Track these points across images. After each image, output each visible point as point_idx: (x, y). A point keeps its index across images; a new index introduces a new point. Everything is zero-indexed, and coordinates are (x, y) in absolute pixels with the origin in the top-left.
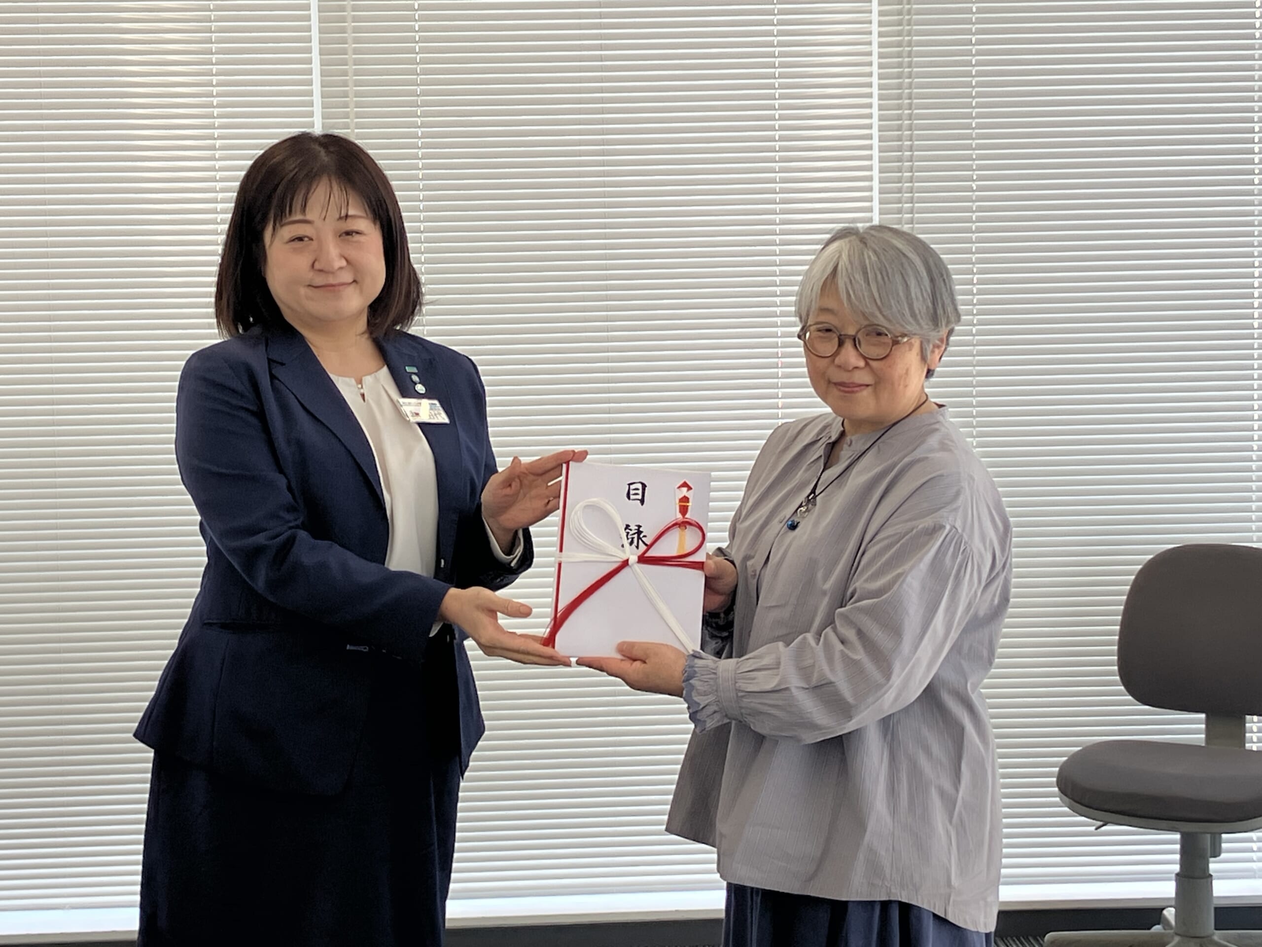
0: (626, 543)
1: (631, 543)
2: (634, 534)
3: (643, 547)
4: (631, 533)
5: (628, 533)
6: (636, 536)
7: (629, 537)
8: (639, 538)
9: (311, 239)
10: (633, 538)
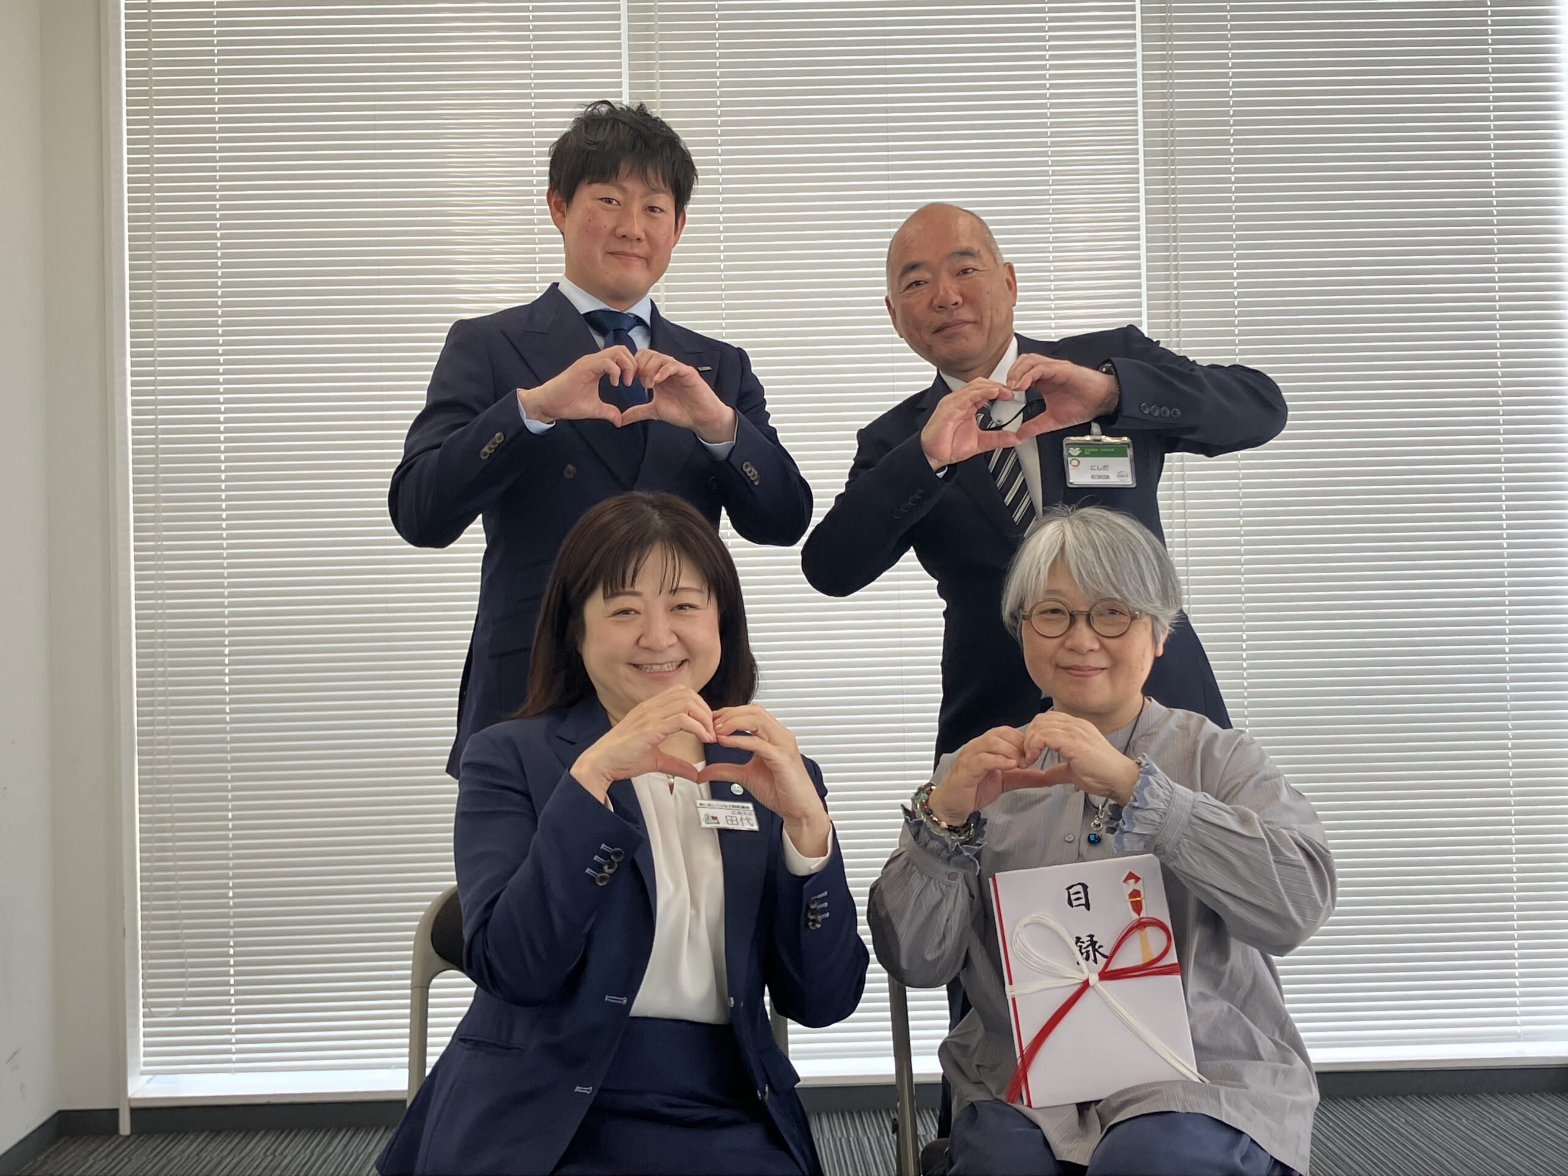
0: (1081, 959)
1: (1087, 959)
2: (1088, 946)
3: (1102, 961)
4: (1084, 946)
5: (1081, 947)
6: (1090, 948)
7: (1083, 951)
8: (1095, 950)
9: (637, 612)
10: (1087, 952)
